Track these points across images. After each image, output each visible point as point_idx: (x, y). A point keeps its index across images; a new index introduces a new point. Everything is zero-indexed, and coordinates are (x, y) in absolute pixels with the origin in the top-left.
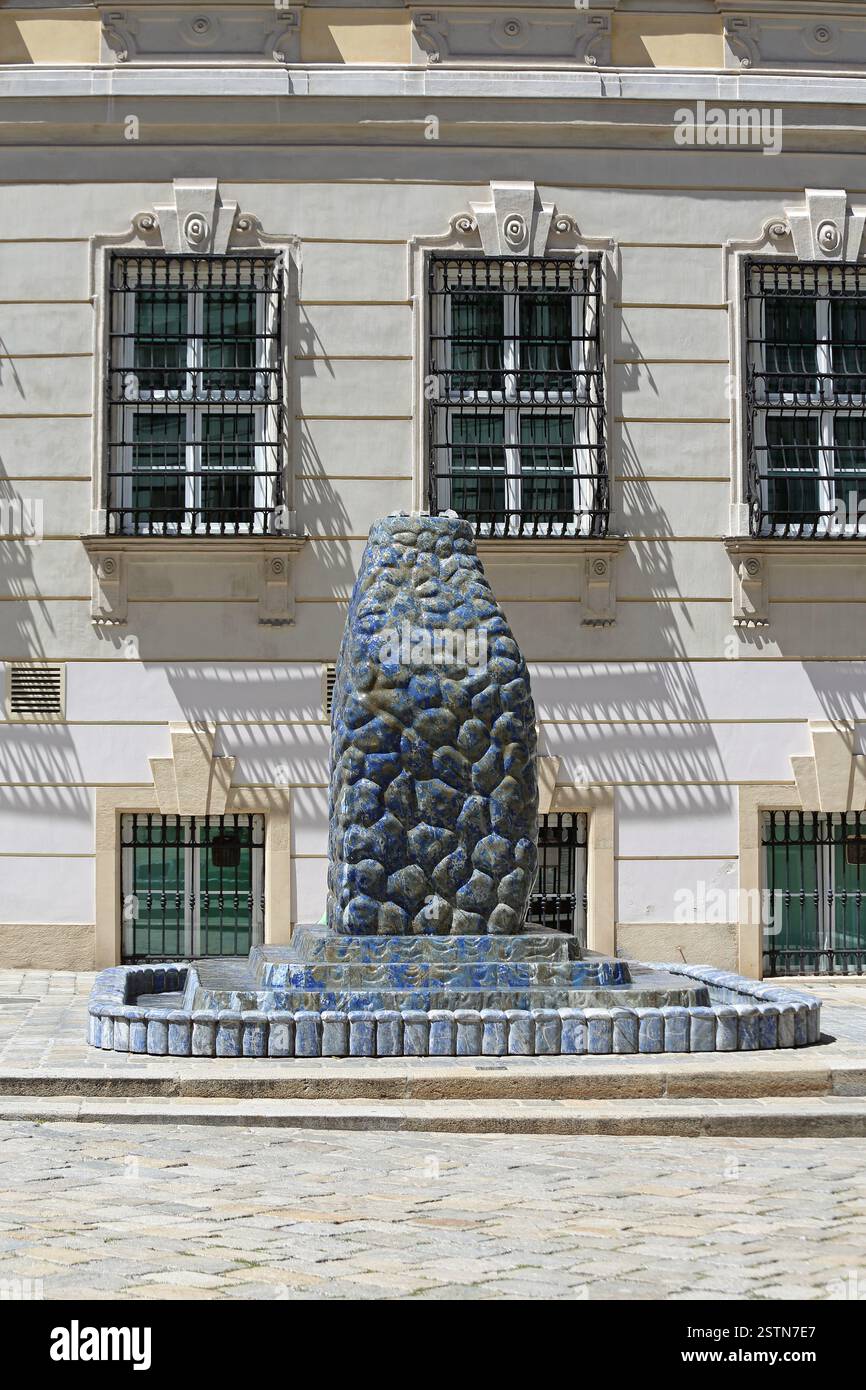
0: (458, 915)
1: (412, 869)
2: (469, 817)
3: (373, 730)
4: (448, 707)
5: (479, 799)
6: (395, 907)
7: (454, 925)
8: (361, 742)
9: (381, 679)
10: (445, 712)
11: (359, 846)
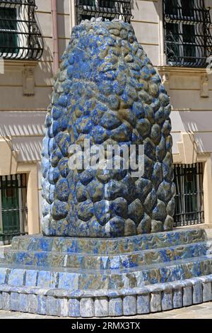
0: (154, 222)
1: (137, 201)
2: (157, 173)
3: (122, 130)
4: (147, 118)
5: (159, 164)
6: (132, 221)
7: (152, 228)
8: (117, 136)
9: (122, 104)
10: (146, 120)
11: (117, 190)
